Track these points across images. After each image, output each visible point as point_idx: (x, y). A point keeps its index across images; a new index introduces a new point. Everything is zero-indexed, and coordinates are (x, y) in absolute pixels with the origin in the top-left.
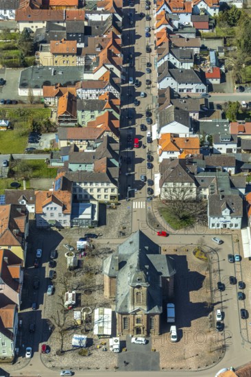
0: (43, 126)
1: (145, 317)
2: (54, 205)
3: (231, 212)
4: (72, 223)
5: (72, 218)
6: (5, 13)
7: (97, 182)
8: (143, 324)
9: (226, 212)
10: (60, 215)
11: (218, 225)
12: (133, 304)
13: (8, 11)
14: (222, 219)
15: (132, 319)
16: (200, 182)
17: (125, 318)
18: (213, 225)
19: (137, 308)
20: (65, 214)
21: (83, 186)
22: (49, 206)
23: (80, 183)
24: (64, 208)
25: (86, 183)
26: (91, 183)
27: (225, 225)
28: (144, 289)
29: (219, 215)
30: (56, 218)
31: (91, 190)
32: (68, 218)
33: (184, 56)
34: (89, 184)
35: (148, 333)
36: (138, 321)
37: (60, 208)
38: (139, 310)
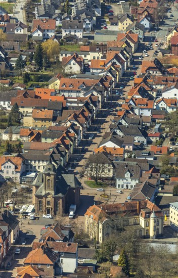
0: (16, 147)
1: (53, 200)
2: (9, 164)
3: (131, 175)
4: (21, 180)
5: (21, 176)
6: (4, 104)
7: (43, 161)
8: (51, 206)
9: (127, 175)
10: (13, 173)
11: (122, 186)
12: (45, 189)
13: (6, 103)
14: (125, 181)
15: (44, 201)
16: (115, 165)
17: (40, 201)
18: (119, 186)
19: (47, 192)
20: (17, 172)
21: (33, 163)
22: (6, 165)
23: (31, 161)
24: (16, 168)
25: (35, 161)
26: (39, 161)
27: (127, 186)
28: (52, 177)
29: (123, 178)
30: (10, 175)
31: (39, 167)
32: (18, 175)
33: (134, 122)
34: (37, 162)
35: (55, 214)
36: (49, 203)
37: (13, 167)
38: (49, 194)
